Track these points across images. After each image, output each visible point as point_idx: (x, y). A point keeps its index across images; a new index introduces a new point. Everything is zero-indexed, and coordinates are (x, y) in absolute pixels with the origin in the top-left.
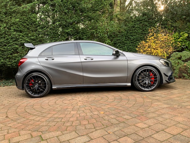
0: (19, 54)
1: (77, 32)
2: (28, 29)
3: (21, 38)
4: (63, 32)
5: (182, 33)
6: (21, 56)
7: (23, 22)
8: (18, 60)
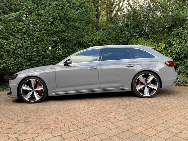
0: (4, 60)
1: (63, 40)
2: (14, 36)
3: (6, 45)
4: (49, 40)
5: (160, 44)
6: (6, 63)
7: (9, 30)
8: (3, 66)
